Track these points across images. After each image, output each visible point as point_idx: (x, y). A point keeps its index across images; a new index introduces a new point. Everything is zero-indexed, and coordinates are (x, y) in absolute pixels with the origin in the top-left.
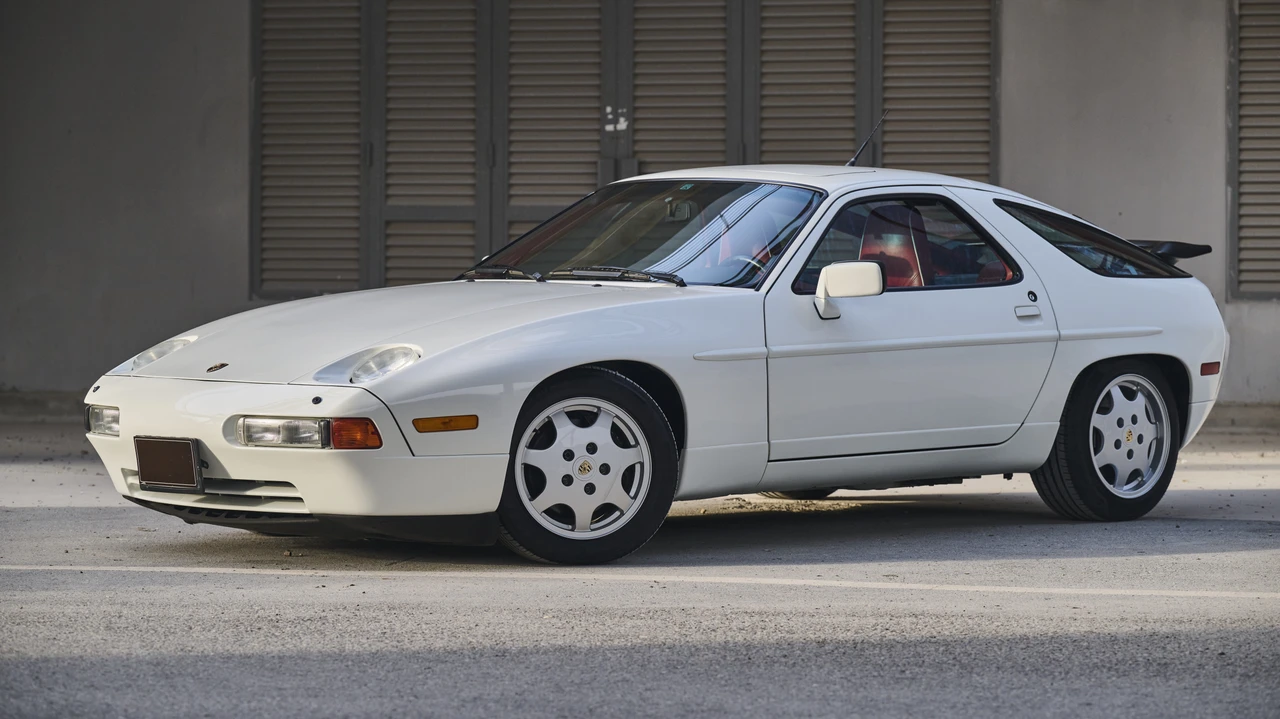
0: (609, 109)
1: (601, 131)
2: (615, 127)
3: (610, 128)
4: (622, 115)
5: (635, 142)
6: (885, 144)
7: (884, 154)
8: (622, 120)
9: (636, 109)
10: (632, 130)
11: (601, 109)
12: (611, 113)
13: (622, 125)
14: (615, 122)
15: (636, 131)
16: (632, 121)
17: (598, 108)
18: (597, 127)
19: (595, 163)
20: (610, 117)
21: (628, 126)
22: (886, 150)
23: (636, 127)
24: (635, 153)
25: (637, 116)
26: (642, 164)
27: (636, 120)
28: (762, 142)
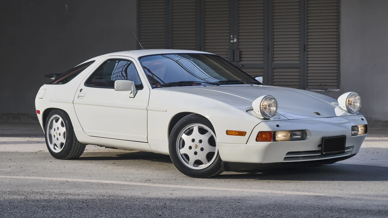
0: (232, 36)
1: (230, 42)
2: (233, 41)
3: (232, 41)
4: (235, 38)
5: (239, 45)
6: (308, 45)
7: (308, 48)
8: (235, 39)
9: (239, 36)
10: (238, 42)
12: (232, 37)
13: (235, 40)
14: (233, 39)
15: (239, 42)
16: (238, 39)
17: (229, 36)
18: (228, 41)
19: (228, 51)
20: (232, 38)
21: (237, 41)
22: (308, 47)
23: (239, 41)
24: (239, 48)
25: (239, 38)
26: (240, 52)
27: (239, 39)
28: (274, 45)
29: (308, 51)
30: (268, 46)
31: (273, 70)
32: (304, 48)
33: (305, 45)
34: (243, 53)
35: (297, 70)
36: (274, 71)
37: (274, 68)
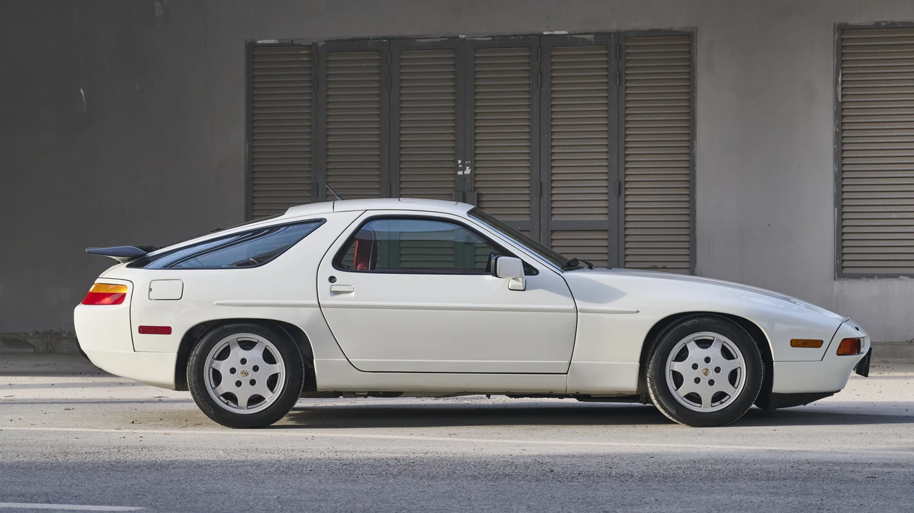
0: (460, 162)
1: (455, 175)
2: (463, 173)
3: (460, 173)
4: (468, 165)
5: (476, 181)
6: (626, 182)
7: (626, 189)
8: (468, 168)
9: (476, 161)
10: (473, 174)
11: (455, 162)
12: (461, 164)
13: (468, 171)
14: (464, 169)
15: (476, 175)
16: (474, 168)
17: (453, 161)
18: (453, 173)
19: (451, 195)
20: (460, 166)
21: (471, 172)
22: (627, 186)
23: (477, 172)
24: (475, 188)
25: (477, 165)
26: (479, 195)
27: (476, 168)
28: (552, 181)
29: (626, 195)
30: (541, 184)
31: (551, 235)
32: (619, 189)
33: (620, 183)
34: (484, 199)
35: (604, 236)
36: (553, 238)
37: (552, 232)
